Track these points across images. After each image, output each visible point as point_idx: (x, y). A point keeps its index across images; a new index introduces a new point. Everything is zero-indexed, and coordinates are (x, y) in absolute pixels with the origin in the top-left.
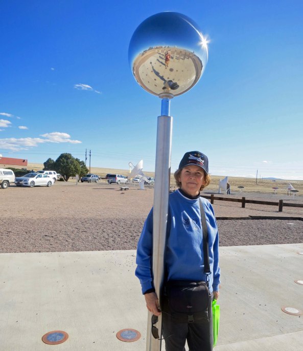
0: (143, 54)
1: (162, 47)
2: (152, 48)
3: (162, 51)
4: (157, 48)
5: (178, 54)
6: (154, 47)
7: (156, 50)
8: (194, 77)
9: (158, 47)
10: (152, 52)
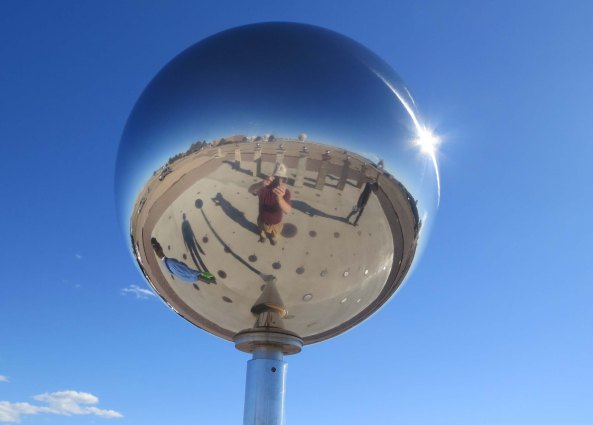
0: (167, 172)
1: (245, 139)
2: (204, 144)
3: (247, 155)
4: (223, 143)
5: (313, 165)
6: (212, 139)
7: (221, 153)
8: (386, 264)
9: (228, 136)
10: (203, 160)
